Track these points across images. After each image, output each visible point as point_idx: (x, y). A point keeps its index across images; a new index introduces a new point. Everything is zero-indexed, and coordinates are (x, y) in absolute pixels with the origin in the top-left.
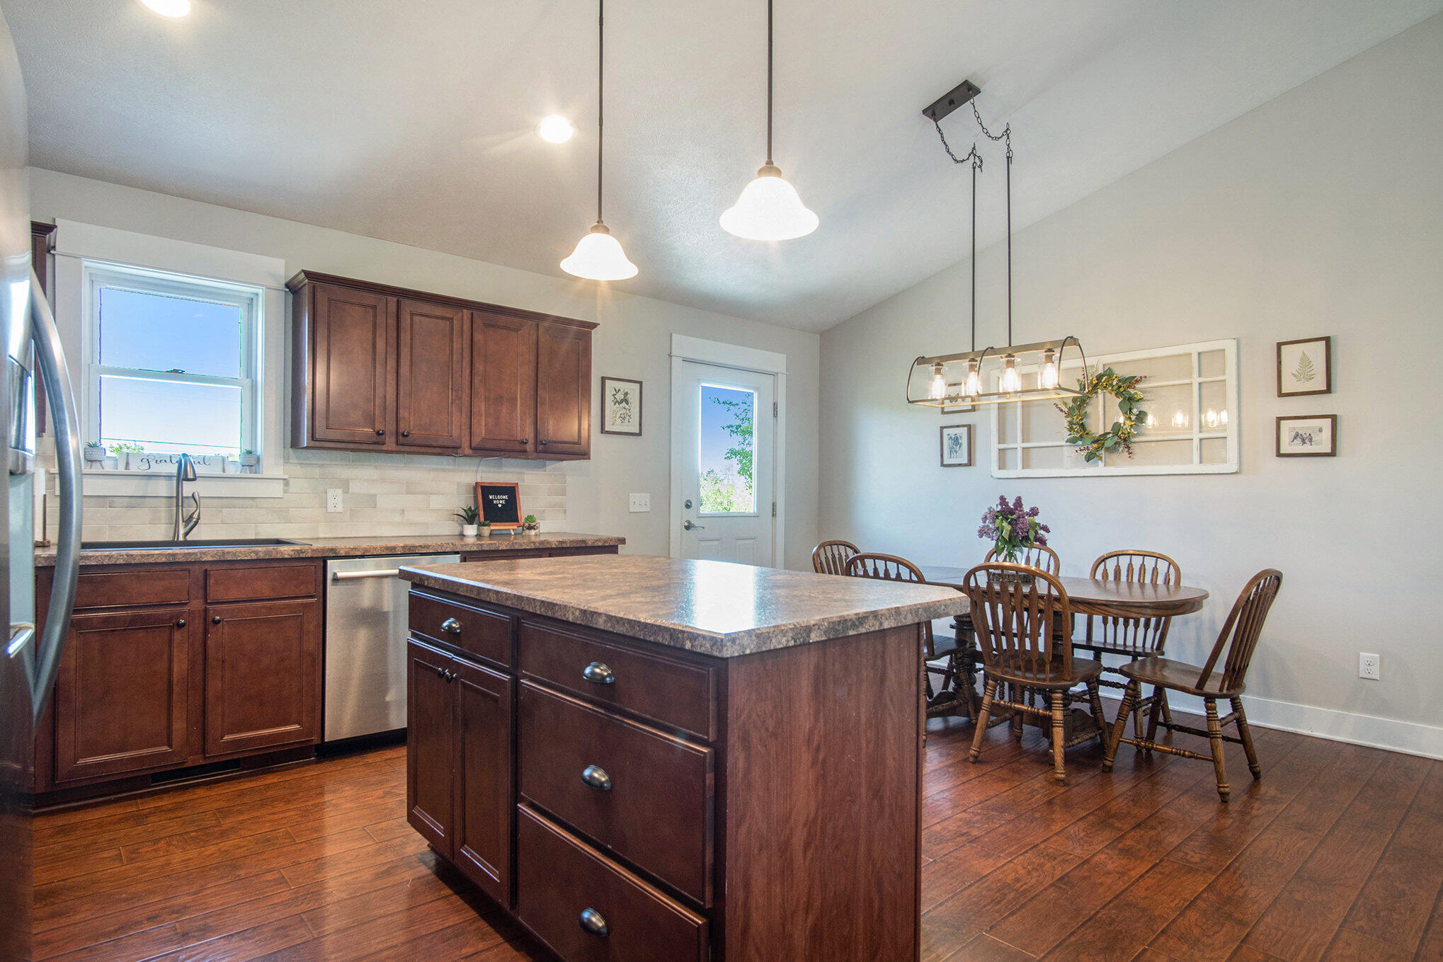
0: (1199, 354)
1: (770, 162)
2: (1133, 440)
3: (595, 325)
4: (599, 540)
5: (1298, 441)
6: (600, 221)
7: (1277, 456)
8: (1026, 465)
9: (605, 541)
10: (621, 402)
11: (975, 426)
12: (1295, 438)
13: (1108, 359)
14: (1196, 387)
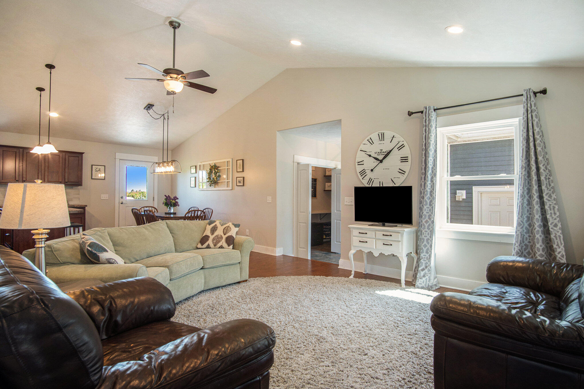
0: (227, 162)
1: (49, 141)
2: (218, 181)
3: (84, 153)
4: (79, 205)
6: (39, 144)
7: (237, 186)
8: (203, 187)
9: (80, 206)
10: (98, 171)
11: (196, 177)
12: (239, 182)
13: (215, 162)
14: (226, 169)
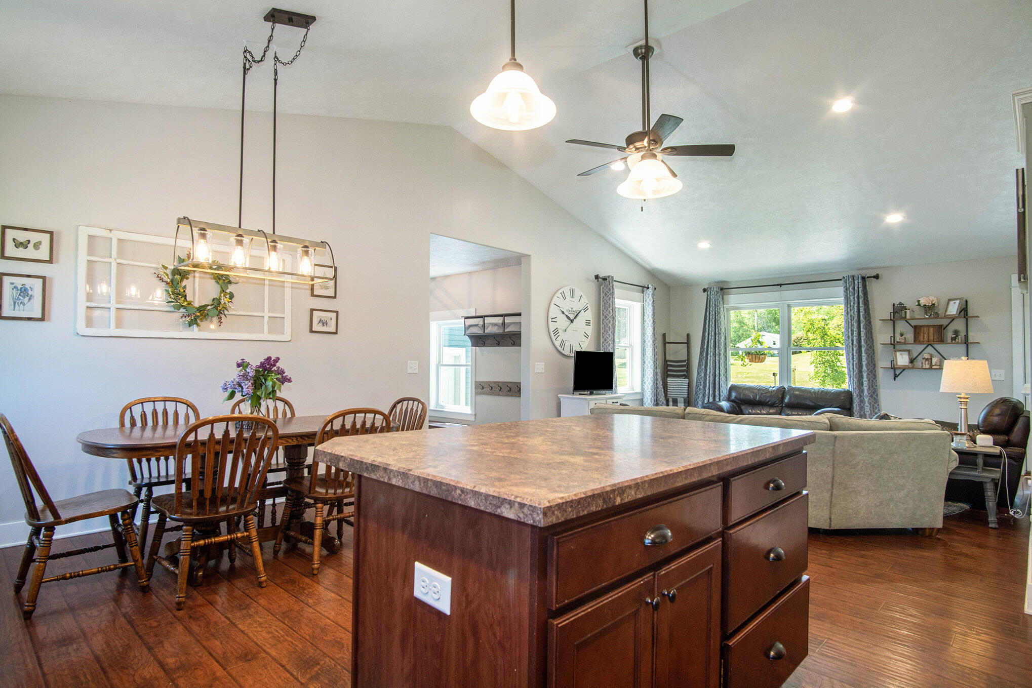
2: (225, 312)
5: (321, 324)
7: (310, 332)
8: (119, 325)
11: (51, 279)
12: (319, 322)
